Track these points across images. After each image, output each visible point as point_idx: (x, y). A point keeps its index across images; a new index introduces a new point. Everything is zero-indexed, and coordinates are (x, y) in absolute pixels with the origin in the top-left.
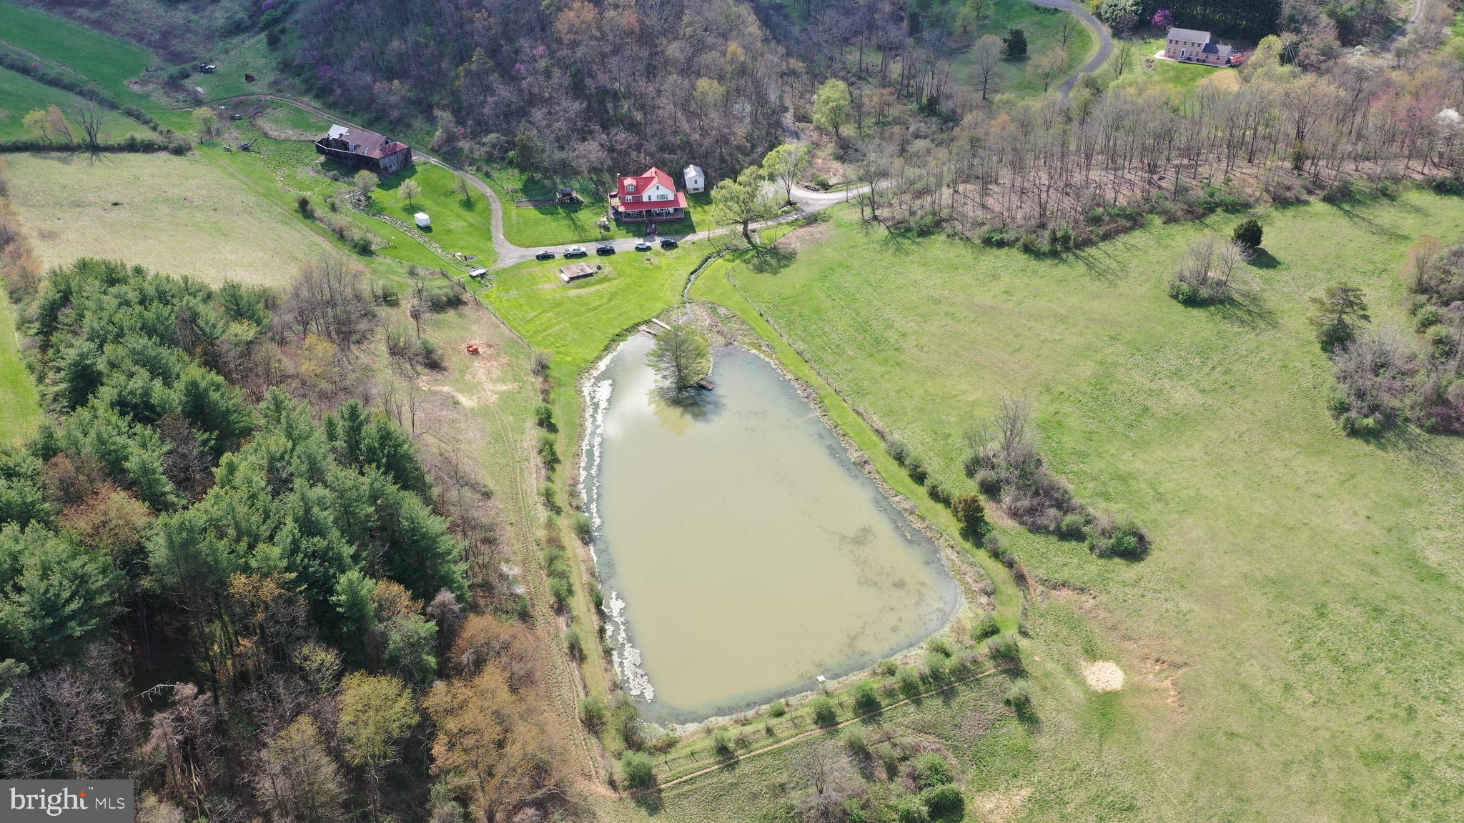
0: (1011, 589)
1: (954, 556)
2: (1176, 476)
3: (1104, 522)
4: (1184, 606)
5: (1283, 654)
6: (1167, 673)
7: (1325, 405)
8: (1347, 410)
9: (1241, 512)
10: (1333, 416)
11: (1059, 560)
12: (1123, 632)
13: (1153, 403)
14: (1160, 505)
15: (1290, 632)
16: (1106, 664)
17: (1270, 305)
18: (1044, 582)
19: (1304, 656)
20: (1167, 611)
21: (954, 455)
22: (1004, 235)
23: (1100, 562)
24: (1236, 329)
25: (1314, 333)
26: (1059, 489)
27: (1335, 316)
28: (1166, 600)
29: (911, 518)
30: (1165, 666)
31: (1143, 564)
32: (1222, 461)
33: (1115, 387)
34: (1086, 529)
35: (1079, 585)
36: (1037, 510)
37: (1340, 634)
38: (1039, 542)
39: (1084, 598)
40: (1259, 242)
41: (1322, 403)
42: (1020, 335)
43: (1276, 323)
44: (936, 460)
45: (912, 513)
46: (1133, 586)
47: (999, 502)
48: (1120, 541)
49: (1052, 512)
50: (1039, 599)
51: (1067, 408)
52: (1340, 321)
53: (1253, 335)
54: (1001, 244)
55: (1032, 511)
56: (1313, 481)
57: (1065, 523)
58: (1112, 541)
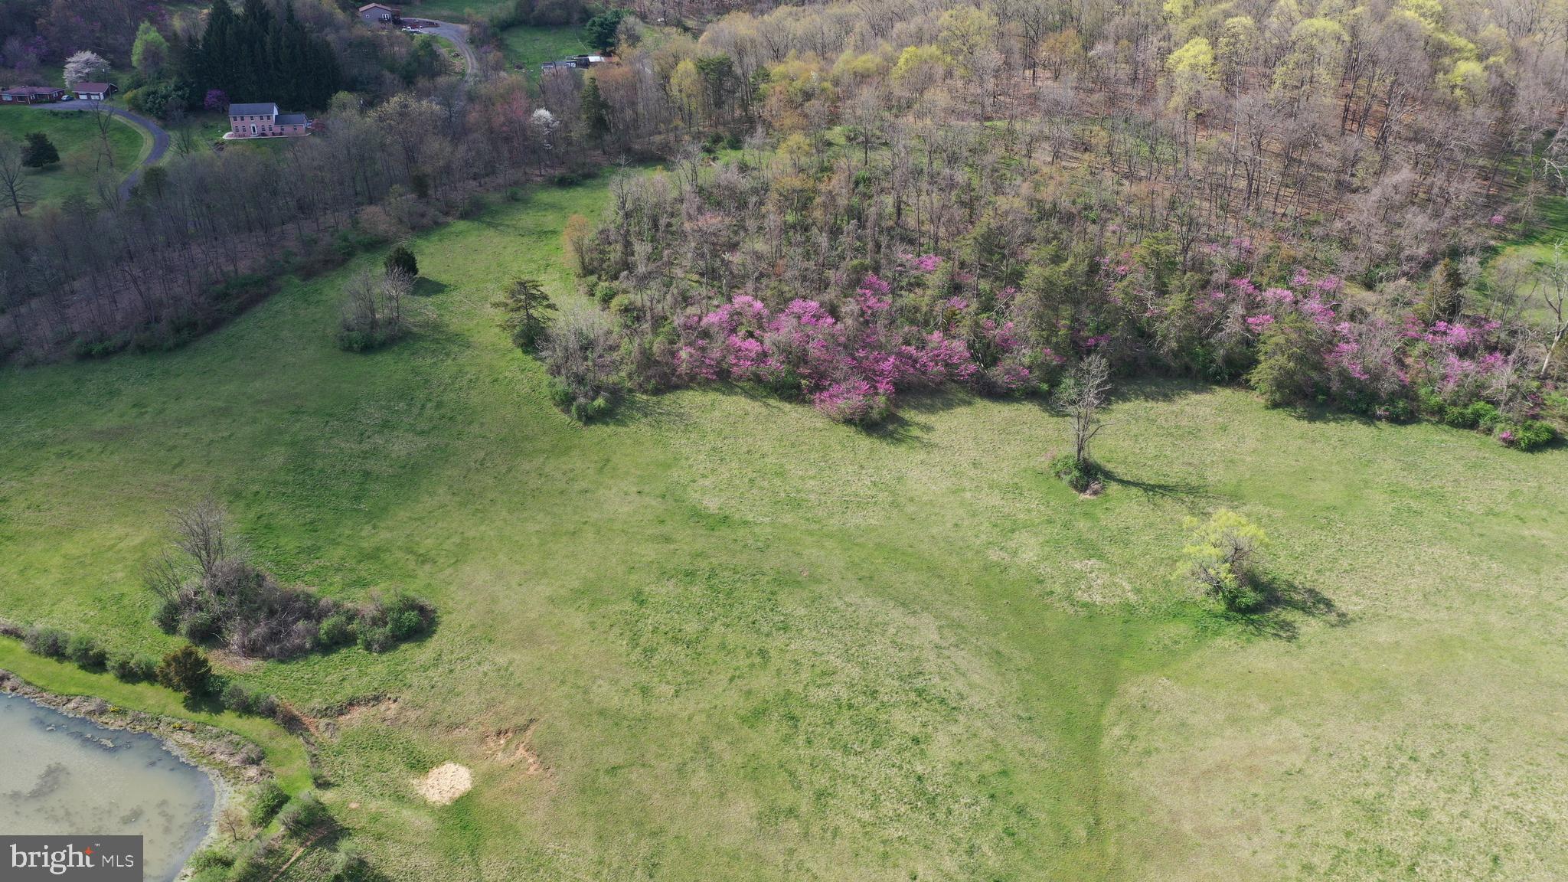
0: (286, 742)
1: (188, 738)
2: (431, 530)
3: (370, 610)
4: (501, 660)
5: (624, 660)
6: (515, 742)
7: (551, 403)
8: (574, 399)
9: (517, 538)
10: (563, 410)
11: (334, 677)
12: (447, 722)
13: (370, 465)
14: (427, 567)
15: (621, 634)
16: (442, 769)
17: (453, 328)
18: (324, 713)
19: (645, 651)
20: (485, 674)
21: (138, 616)
22: (107, 343)
23: (384, 657)
24: (429, 361)
25: (510, 340)
26: (298, 596)
27: (523, 312)
28: (479, 664)
29: (104, 719)
30: (510, 735)
31: (436, 637)
32: (474, 495)
33: (320, 464)
34: (354, 626)
35: (370, 694)
36: (280, 632)
37: (668, 612)
38: (298, 671)
39: (382, 707)
40: (415, 271)
41: (548, 403)
42: (175, 447)
43: (468, 342)
44: (113, 633)
45: (102, 712)
46: (436, 666)
47: (225, 645)
48: (397, 622)
49: (301, 625)
50: (327, 735)
51: (271, 507)
52: (529, 317)
53: (450, 362)
54: (106, 354)
55: (273, 636)
56: (573, 479)
57: (322, 632)
58: (389, 626)
